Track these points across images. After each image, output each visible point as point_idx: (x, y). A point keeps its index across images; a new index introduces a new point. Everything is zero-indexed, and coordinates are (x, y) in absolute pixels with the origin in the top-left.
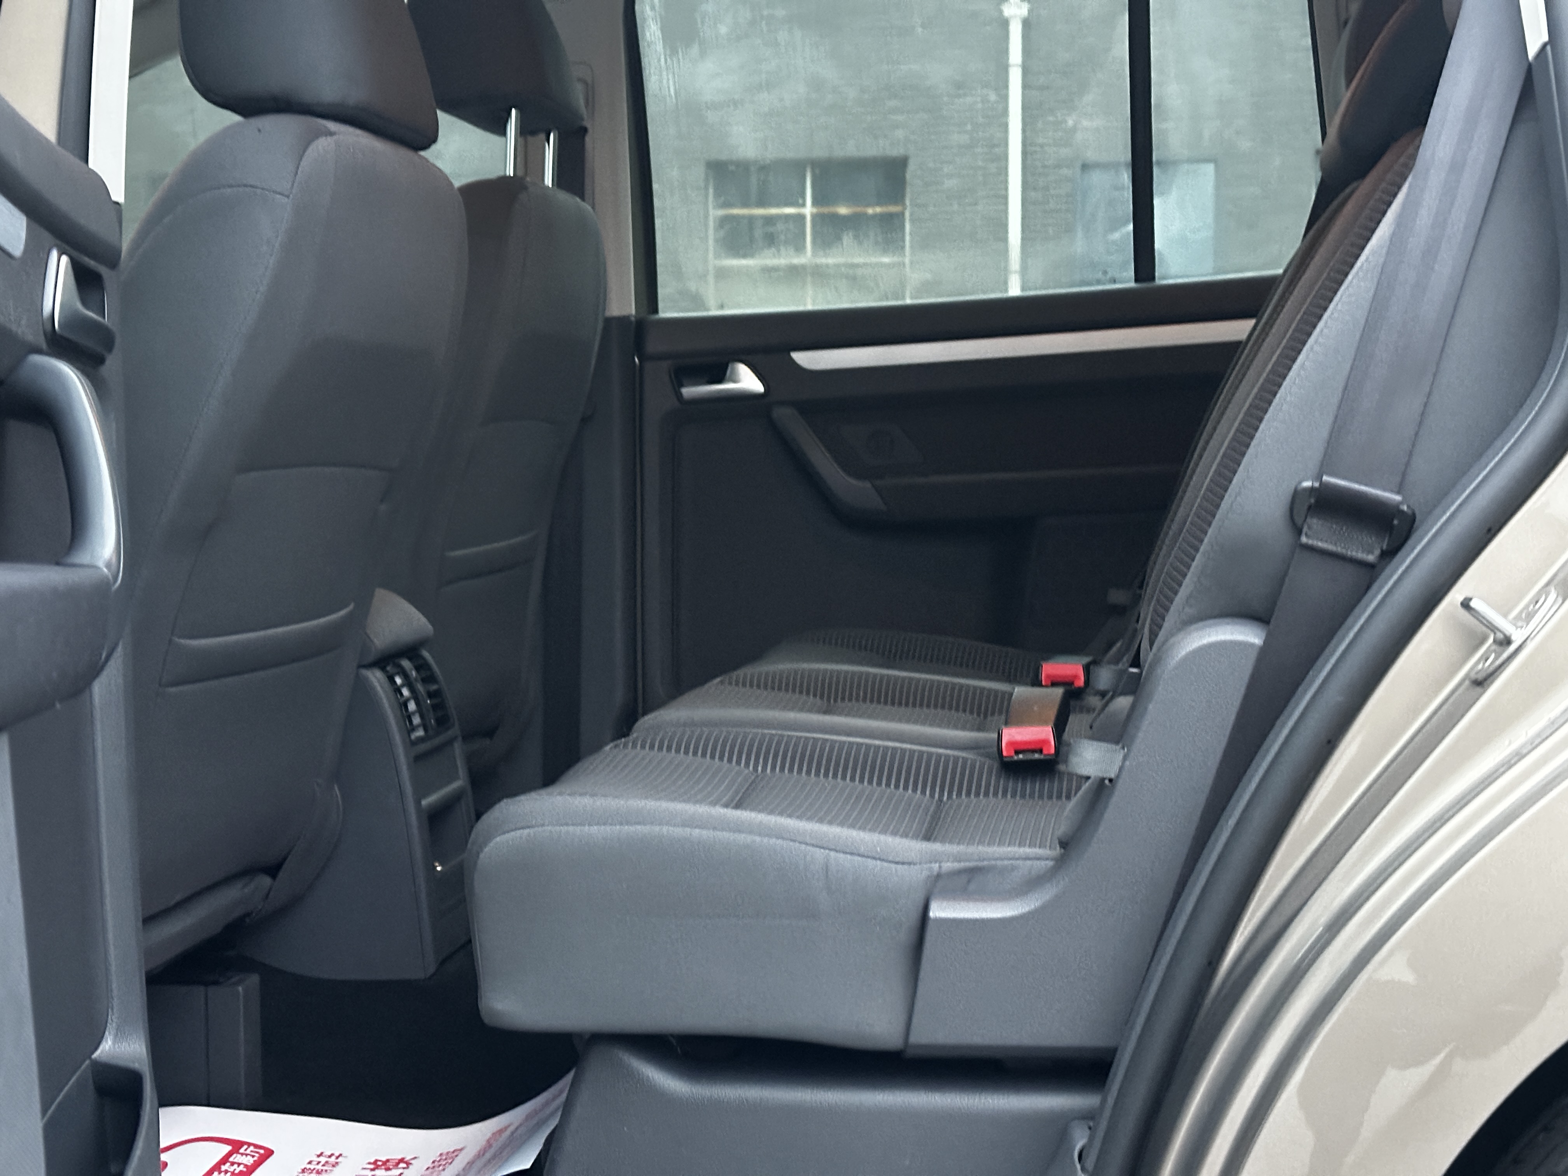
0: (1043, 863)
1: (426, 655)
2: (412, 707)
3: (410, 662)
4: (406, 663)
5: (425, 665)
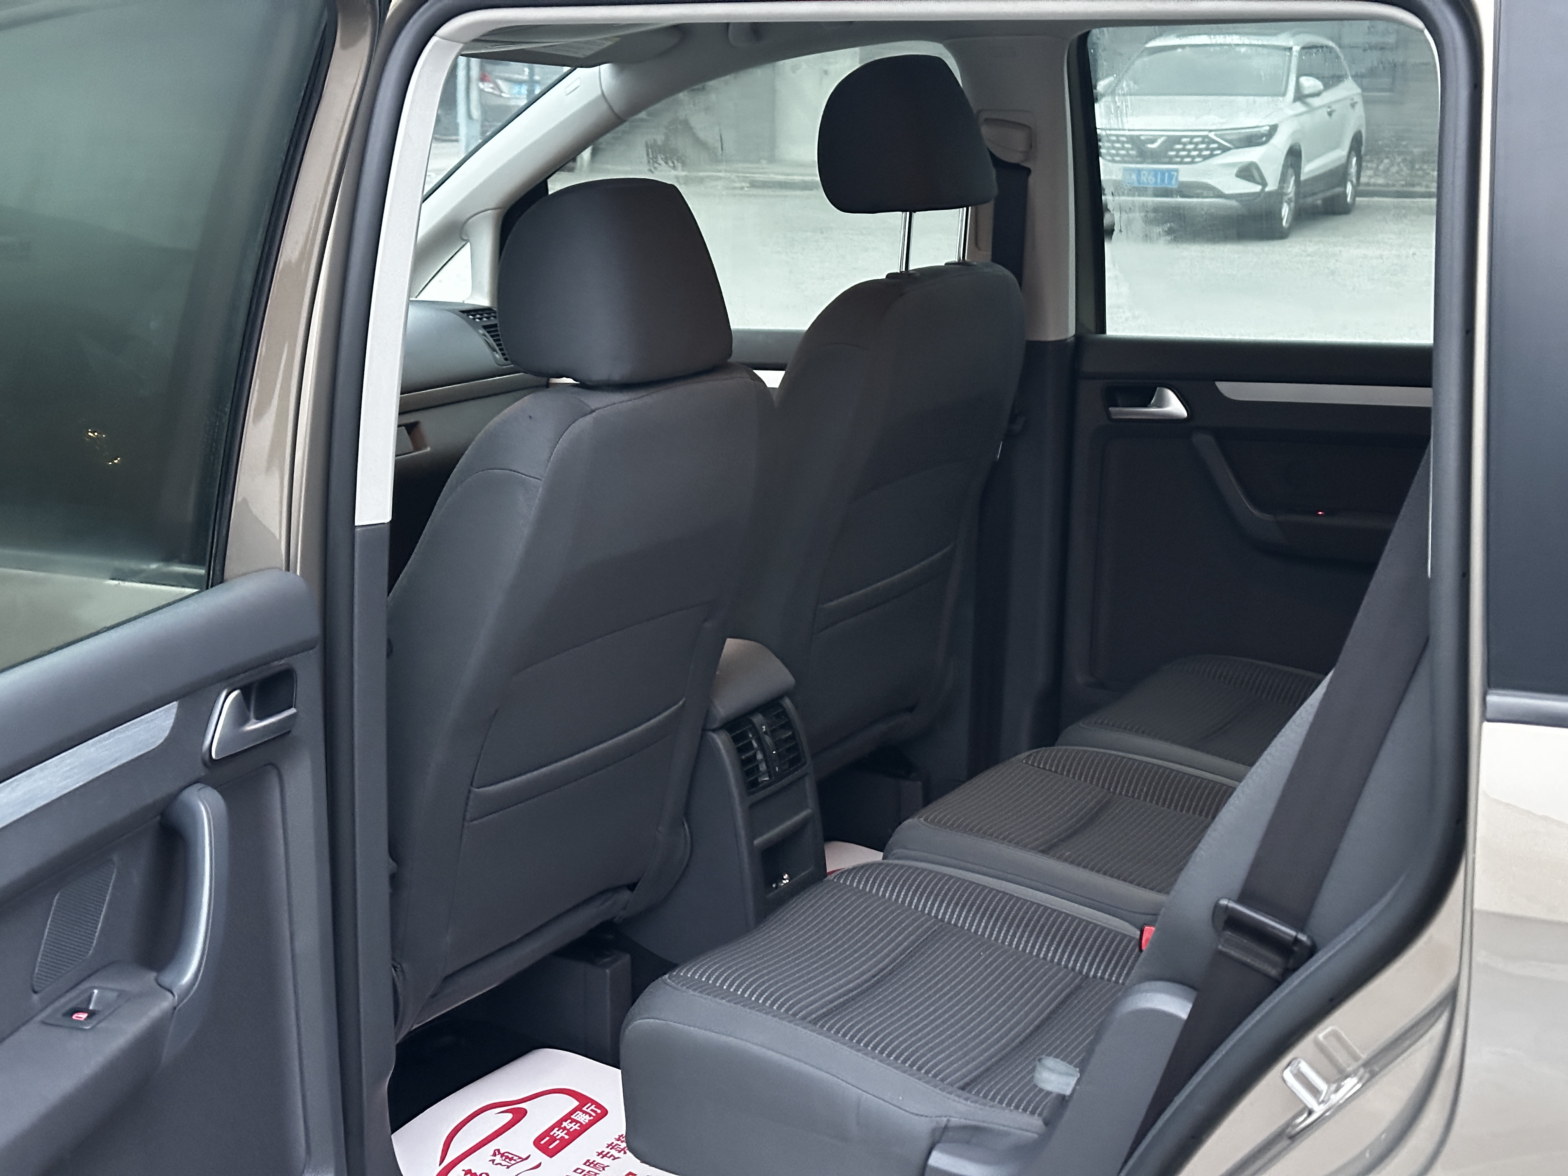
0: (1029, 1134)
1: (787, 702)
2: (760, 756)
3: (764, 715)
4: (758, 719)
5: (784, 713)
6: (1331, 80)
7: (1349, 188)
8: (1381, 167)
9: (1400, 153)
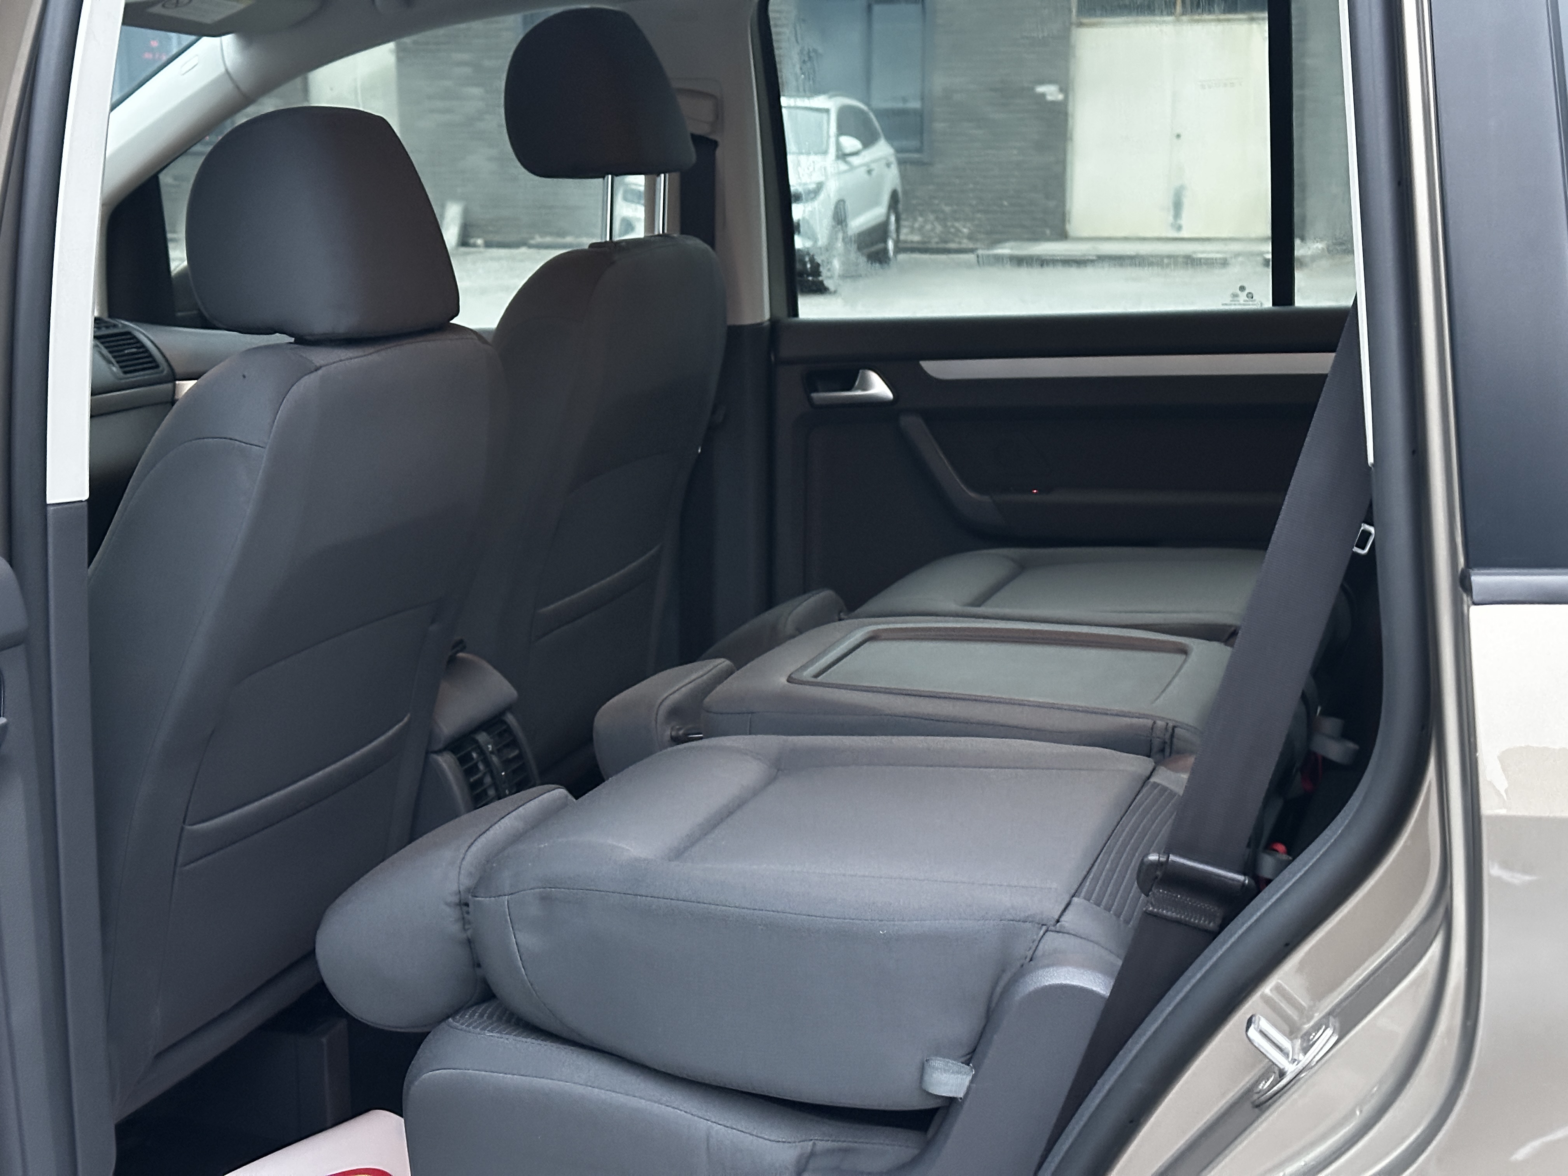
1: (510, 718)
2: (488, 780)
3: (489, 734)
4: (482, 737)
5: (508, 730)
6: (868, 141)
7: (891, 245)
8: (917, 225)
9: (933, 212)
